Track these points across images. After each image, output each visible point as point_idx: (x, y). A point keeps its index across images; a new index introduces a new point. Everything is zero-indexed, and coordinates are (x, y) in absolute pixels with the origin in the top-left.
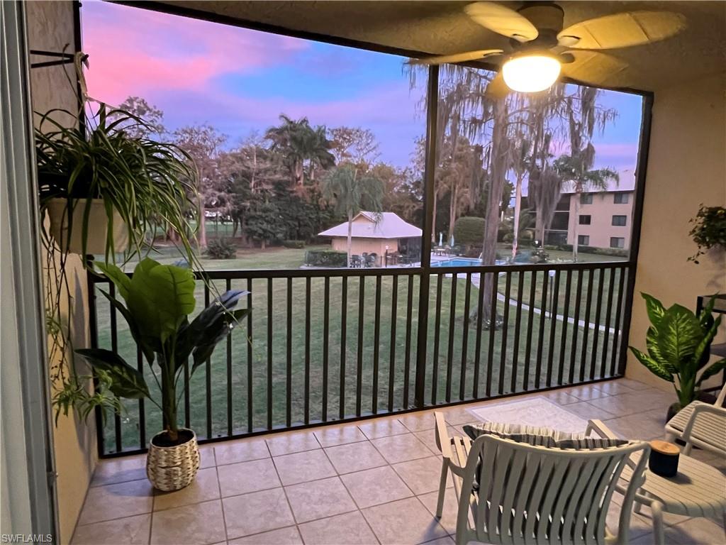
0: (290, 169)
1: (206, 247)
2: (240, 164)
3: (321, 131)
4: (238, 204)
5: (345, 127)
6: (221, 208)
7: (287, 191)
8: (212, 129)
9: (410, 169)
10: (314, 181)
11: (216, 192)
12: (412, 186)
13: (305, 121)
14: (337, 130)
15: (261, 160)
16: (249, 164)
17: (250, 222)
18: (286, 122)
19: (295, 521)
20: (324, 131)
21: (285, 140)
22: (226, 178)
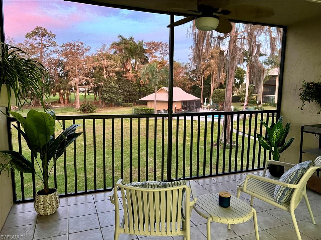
0: (124, 65)
1: (79, 107)
2: (97, 62)
3: (141, 44)
4: (96, 84)
5: (154, 41)
6: (88, 86)
7: (123, 76)
8: (82, 44)
9: (189, 64)
10: (138, 71)
11: (85, 78)
12: (190, 73)
13: (132, 38)
14: (149, 43)
15: (109, 60)
16: (102, 62)
17: (103, 93)
18: (121, 39)
19: (100, 226)
20: (142, 44)
21: (121, 49)
22: (90, 70)
